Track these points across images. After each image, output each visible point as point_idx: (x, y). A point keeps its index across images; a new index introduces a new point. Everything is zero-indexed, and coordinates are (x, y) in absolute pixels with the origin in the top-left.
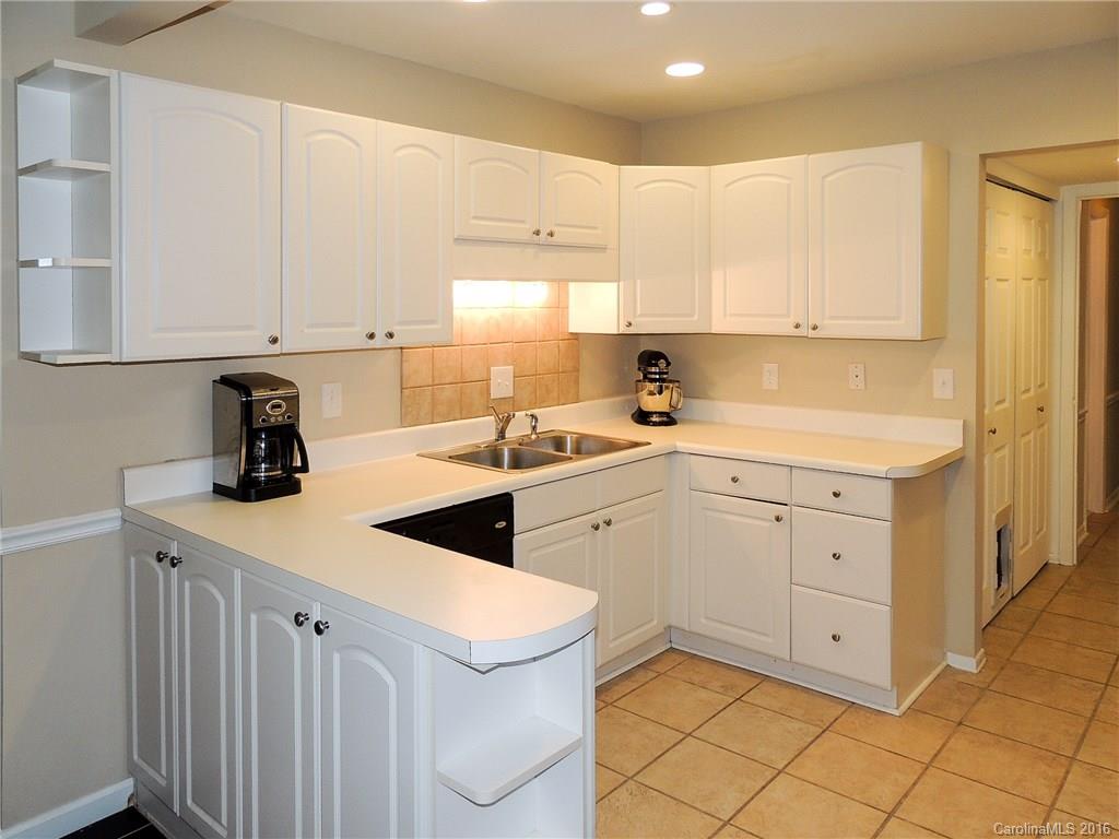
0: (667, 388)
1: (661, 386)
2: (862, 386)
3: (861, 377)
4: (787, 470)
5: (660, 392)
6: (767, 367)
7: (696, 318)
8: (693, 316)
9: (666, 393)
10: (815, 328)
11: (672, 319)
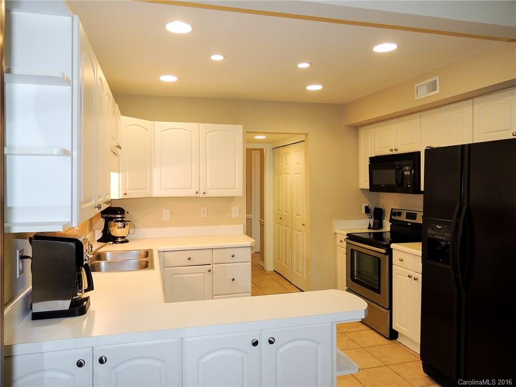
0: (127, 224)
1: (125, 224)
2: (206, 216)
3: (206, 212)
4: (211, 251)
5: (124, 227)
6: (164, 211)
7: (148, 190)
8: (146, 189)
9: (126, 227)
10: (205, 193)
11: (136, 191)
